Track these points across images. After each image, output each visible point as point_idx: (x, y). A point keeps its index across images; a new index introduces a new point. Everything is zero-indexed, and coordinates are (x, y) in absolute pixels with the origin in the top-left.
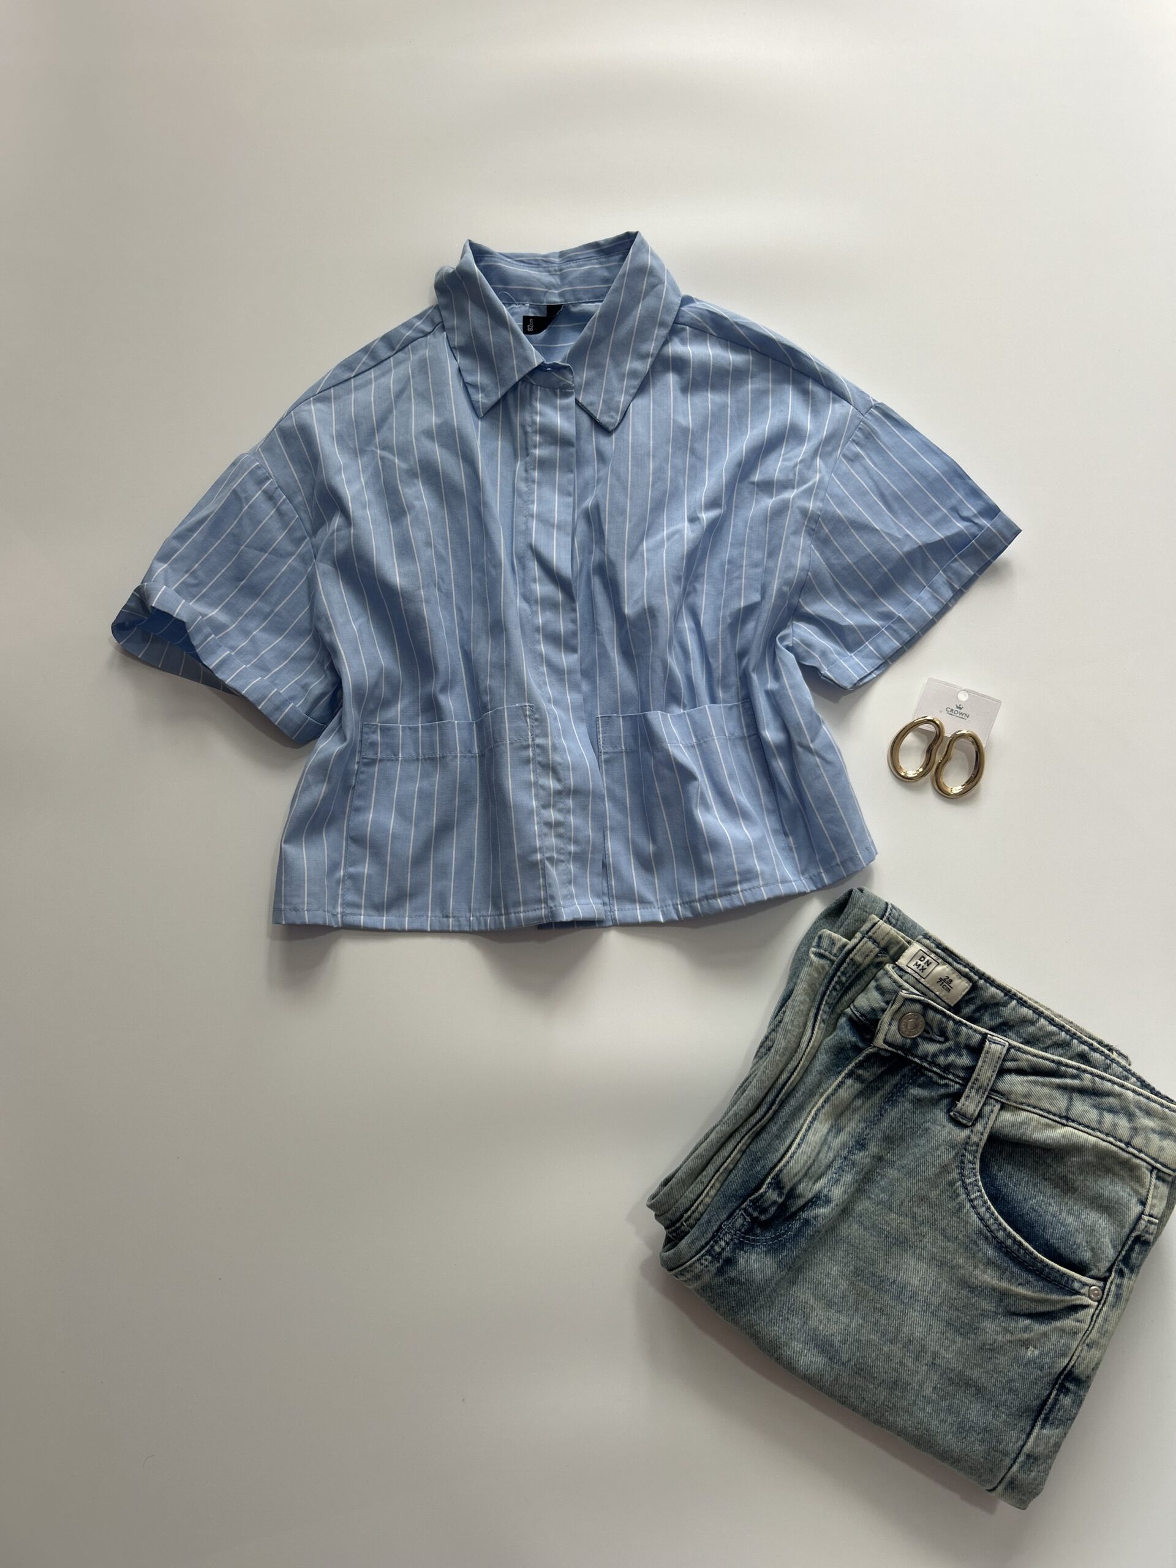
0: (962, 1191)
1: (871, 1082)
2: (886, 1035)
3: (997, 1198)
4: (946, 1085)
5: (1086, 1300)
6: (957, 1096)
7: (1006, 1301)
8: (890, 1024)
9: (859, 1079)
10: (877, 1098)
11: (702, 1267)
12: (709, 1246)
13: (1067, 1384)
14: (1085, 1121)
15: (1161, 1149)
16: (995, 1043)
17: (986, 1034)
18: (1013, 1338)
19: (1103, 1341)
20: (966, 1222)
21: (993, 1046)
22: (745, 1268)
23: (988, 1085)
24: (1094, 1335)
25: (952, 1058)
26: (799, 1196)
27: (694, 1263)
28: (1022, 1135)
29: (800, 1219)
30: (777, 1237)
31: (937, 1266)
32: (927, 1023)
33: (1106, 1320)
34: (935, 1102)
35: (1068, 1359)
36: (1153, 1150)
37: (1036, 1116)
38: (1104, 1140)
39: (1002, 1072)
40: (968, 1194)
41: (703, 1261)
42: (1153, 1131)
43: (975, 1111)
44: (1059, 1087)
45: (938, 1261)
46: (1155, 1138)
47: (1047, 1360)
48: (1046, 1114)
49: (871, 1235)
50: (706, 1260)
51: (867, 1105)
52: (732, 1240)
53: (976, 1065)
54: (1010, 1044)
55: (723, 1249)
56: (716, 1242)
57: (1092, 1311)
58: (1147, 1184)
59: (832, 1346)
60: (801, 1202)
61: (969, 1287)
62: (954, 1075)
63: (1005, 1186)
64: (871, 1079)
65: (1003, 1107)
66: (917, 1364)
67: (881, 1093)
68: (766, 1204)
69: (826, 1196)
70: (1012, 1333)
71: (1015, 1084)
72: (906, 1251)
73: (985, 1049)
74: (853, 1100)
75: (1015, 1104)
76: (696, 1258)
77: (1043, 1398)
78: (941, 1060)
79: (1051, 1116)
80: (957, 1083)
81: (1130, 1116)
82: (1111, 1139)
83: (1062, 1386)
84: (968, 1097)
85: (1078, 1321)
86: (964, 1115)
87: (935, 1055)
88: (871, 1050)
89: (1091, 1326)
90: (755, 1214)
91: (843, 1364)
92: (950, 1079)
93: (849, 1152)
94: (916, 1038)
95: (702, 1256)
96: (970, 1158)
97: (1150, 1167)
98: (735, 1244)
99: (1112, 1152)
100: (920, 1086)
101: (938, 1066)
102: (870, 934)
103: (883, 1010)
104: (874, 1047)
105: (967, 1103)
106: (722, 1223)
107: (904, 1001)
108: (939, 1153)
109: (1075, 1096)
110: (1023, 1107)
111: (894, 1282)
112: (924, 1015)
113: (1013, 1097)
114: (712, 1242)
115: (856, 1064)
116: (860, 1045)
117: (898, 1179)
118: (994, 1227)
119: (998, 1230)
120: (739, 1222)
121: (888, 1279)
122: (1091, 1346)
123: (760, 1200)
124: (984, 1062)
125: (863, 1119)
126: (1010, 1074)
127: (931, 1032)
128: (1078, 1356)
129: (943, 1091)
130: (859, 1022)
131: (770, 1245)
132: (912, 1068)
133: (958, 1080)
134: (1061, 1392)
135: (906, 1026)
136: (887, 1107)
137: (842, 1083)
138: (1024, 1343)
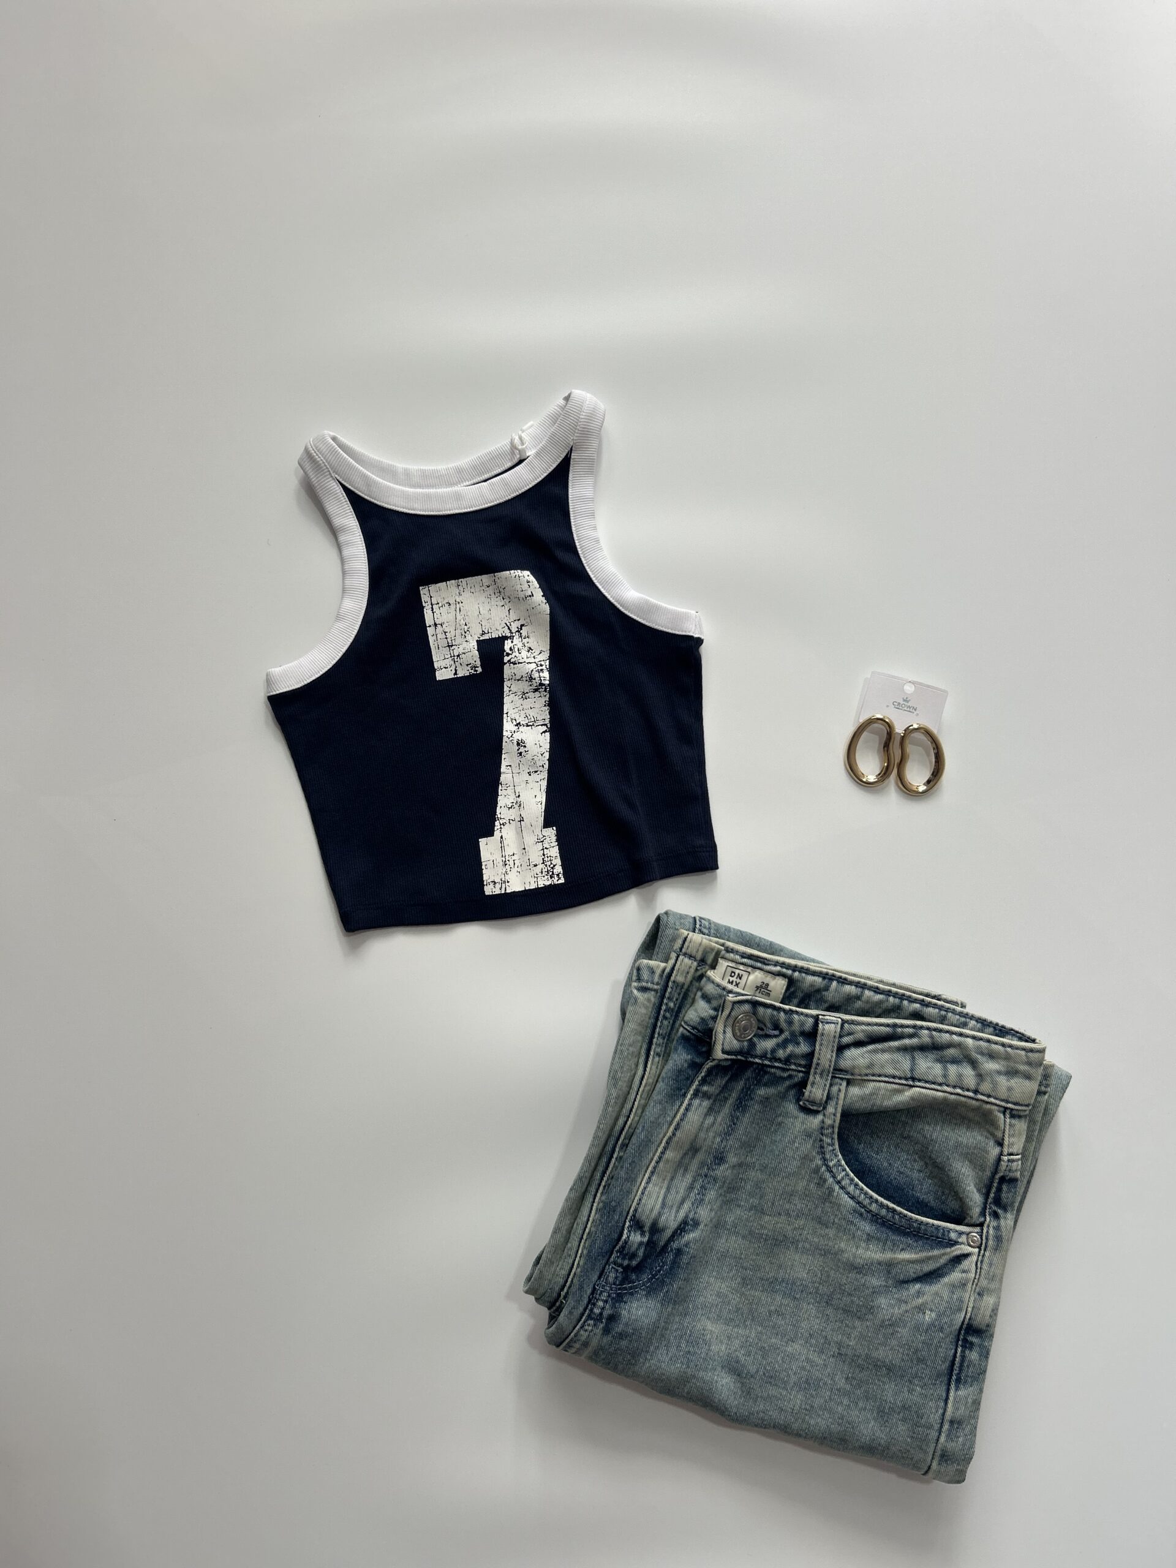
0: (828, 1175)
1: (718, 1095)
2: (723, 1044)
3: (863, 1172)
4: (790, 1077)
5: (967, 1249)
6: (803, 1084)
7: (894, 1272)
8: (724, 1032)
9: (706, 1096)
10: (726, 1110)
11: (587, 1333)
12: (588, 1311)
13: (970, 1338)
14: (931, 1078)
15: (1010, 1089)
16: (828, 1023)
17: (818, 1015)
18: (909, 1307)
19: (992, 1286)
20: (839, 1205)
21: (827, 1026)
22: (629, 1318)
23: (830, 1066)
24: (984, 1283)
25: (790, 1048)
26: (663, 1230)
27: (578, 1331)
28: (873, 1106)
29: (671, 1251)
30: (654, 1276)
31: (821, 1255)
32: (758, 1020)
33: (991, 1265)
34: (783, 1096)
35: (964, 1313)
36: (1003, 1092)
37: (882, 1084)
38: (952, 1094)
39: (841, 1049)
40: (834, 1177)
41: (586, 1327)
42: (999, 1073)
43: (823, 1095)
44: (899, 1049)
45: (820, 1250)
46: (1002, 1081)
47: (945, 1320)
48: (891, 1080)
49: (750, 1242)
50: (589, 1325)
51: (719, 1119)
52: (609, 1296)
53: (815, 1049)
54: (842, 1020)
55: (603, 1308)
56: (594, 1304)
57: (975, 1258)
58: (1002, 1126)
59: (737, 1362)
61: (856, 1268)
62: (795, 1064)
63: (868, 1157)
64: (717, 1092)
65: (849, 1082)
66: (824, 1357)
67: (730, 1101)
68: (632, 1249)
69: (693, 1220)
70: (906, 1302)
71: (856, 1057)
72: (788, 1248)
73: (820, 1031)
74: (704, 1119)
75: (859, 1077)
76: (578, 1327)
77: (950, 1358)
78: (781, 1054)
79: (897, 1081)
80: (800, 1071)
81: (973, 1064)
82: (959, 1091)
83: (965, 1341)
84: (813, 1083)
85: (964, 1271)
86: (813, 1103)
87: (773, 1051)
88: (711, 1064)
89: (978, 1274)
90: (626, 1263)
91: (752, 1376)
92: (793, 1070)
93: (708, 1169)
94: (751, 1038)
95: (584, 1322)
96: (829, 1141)
97: (1002, 1109)
98: (613, 1298)
99: (962, 1102)
100: (765, 1085)
101: (779, 1060)
102: (684, 950)
103: (714, 1018)
104: (714, 1060)
105: (814, 1090)
106: (595, 1284)
107: (733, 1005)
108: (796, 1145)
109: (918, 1055)
110: (868, 1078)
111: (783, 1281)
112: (755, 1013)
113: (857, 1071)
114: (590, 1306)
115: (699, 1082)
116: (698, 1060)
117: (763, 1181)
118: (866, 1202)
119: (871, 1204)
120: (612, 1275)
121: (777, 1279)
122: (983, 1295)
123: (625, 1246)
124: (821, 1045)
125: (717, 1134)
126: (849, 1049)
127: (765, 1028)
128: (973, 1307)
129: (787, 1083)
130: (692, 1037)
131: (649, 1287)
132: (755, 1070)
133: (800, 1069)
134: (966, 1347)
135: (740, 1030)
136: (738, 1114)
137: (689, 1105)
138: (920, 1309)
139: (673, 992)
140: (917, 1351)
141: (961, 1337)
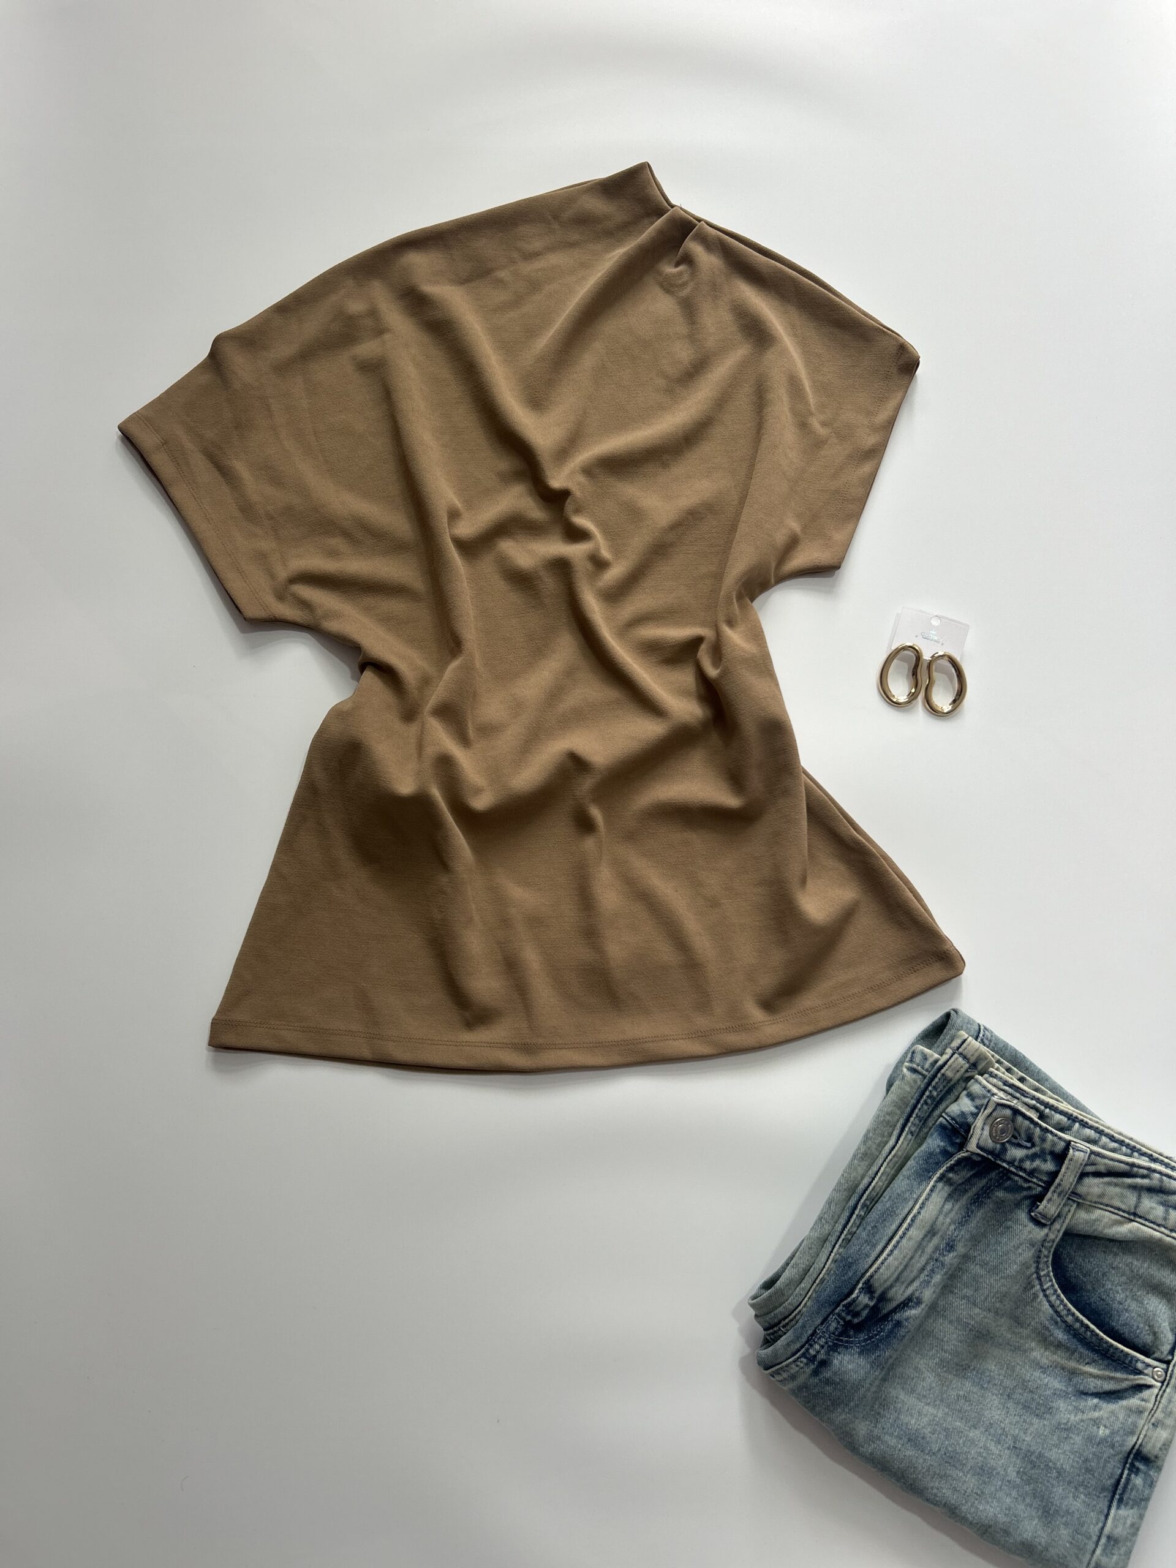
0: (1036, 1283)
1: (960, 1185)
2: (978, 1139)
3: (1067, 1287)
4: (1029, 1188)
5: (1151, 1381)
6: (1040, 1198)
7: (1075, 1381)
8: (982, 1129)
9: (949, 1182)
10: (964, 1200)
11: (797, 1368)
12: (803, 1349)
13: (1138, 1465)
14: (1151, 1217)
16: (1076, 1148)
17: (1068, 1138)
18: (1085, 1417)
19: (1167, 1423)
21: (1077, 1153)
22: (839, 1369)
23: (1069, 1189)
24: (1159, 1415)
25: (1037, 1163)
26: (890, 1300)
27: (790, 1364)
28: (1094, 1231)
29: (892, 1320)
30: (870, 1338)
32: (1015, 1128)
33: (1170, 1401)
34: (1018, 1205)
35: (1136, 1438)
37: (1108, 1214)
38: (1168, 1236)
39: (1083, 1175)
40: (1041, 1286)
41: (798, 1363)
43: (1054, 1211)
44: (1130, 1187)
47: (1118, 1438)
48: (1116, 1211)
50: (802, 1361)
51: (956, 1208)
52: (826, 1343)
53: (1060, 1171)
54: (1091, 1150)
55: (818, 1352)
56: (811, 1345)
57: (1156, 1391)
60: (894, 1304)
61: (1041, 1368)
62: (1037, 1178)
64: (960, 1181)
65: (1080, 1206)
67: (970, 1194)
68: (858, 1308)
69: (917, 1298)
70: (1083, 1412)
71: (1093, 1186)
73: (1069, 1156)
74: (944, 1203)
75: (1091, 1204)
76: (792, 1360)
77: (1117, 1477)
78: (1028, 1165)
79: (1121, 1213)
80: (1040, 1186)
83: (1132, 1465)
84: (1050, 1200)
85: (1143, 1400)
86: (1044, 1216)
87: (1022, 1160)
88: (963, 1154)
89: (1156, 1407)
90: (849, 1318)
92: (1034, 1183)
93: (940, 1254)
94: (1004, 1143)
95: (798, 1358)
96: (1046, 1253)
98: (829, 1346)
100: (1006, 1189)
101: (1024, 1170)
102: (960, 1050)
103: (975, 1115)
104: (967, 1151)
105: (1049, 1206)
106: (816, 1328)
107: (996, 1107)
108: (1020, 1251)
109: (1145, 1195)
110: (1097, 1205)
112: (1012, 1120)
113: (1089, 1198)
114: (807, 1345)
115: (947, 1168)
116: (949, 1149)
117: (982, 1276)
118: (1064, 1313)
119: (1067, 1315)
120: (834, 1325)
122: (1157, 1426)
123: (852, 1304)
124: (1067, 1168)
125: (953, 1222)
126: (1088, 1177)
127: (1019, 1138)
128: (1145, 1436)
129: (1025, 1193)
130: (949, 1127)
131: (863, 1346)
132: (1000, 1173)
133: (1040, 1183)
134: (1132, 1471)
135: (996, 1132)
136: (973, 1208)
137: (934, 1186)
138: (1095, 1422)
139: (939, 1084)
140: (1086, 1460)
141: (1130, 1461)
